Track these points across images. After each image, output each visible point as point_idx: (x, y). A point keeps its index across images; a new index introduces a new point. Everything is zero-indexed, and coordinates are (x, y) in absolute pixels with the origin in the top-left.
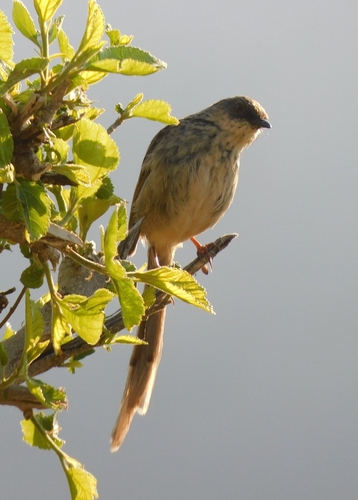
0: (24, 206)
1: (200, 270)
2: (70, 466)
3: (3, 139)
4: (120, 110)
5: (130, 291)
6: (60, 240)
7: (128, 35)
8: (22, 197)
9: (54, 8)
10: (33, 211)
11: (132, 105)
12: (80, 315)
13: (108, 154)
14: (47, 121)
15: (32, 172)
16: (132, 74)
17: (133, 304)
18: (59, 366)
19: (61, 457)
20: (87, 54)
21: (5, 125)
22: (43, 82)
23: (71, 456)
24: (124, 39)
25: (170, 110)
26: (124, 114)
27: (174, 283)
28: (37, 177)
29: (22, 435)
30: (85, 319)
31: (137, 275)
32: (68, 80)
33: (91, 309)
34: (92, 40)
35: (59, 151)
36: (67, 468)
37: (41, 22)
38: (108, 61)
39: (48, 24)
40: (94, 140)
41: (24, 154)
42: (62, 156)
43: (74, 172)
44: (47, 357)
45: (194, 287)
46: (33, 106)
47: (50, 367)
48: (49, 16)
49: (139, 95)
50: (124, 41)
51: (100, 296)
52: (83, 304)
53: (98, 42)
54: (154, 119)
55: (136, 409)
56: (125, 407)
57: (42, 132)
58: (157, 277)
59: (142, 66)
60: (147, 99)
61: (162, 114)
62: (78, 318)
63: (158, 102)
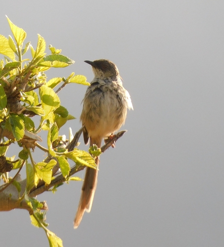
0: (13, 126)
1: (111, 146)
2: (50, 235)
3: (2, 97)
4: (64, 80)
5: (63, 161)
6: (32, 139)
7: (59, 49)
8: (11, 122)
9: (23, 40)
10: (17, 128)
11: (70, 78)
12: (43, 171)
13: (55, 100)
14: (22, 88)
15: (17, 111)
16: (58, 67)
17: (65, 166)
18: (47, 190)
19: (46, 231)
20: (37, 59)
21: (3, 91)
22: (20, 72)
23: (51, 231)
24: (58, 51)
25: (86, 79)
26: (66, 82)
27: (79, 157)
28: (20, 113)
29: (31, 222)
30: (45, 173)
31: (64, 154)
32: (30, 71)
33: (47, 168)
34: (40, 53)
35: (30, 101)
36: (49, 236)
37: (18, 46)
38: (46, 62)
39: (21, 46)
40: (48, 94)
41: (14, 103)
42: (32, 103)
43: (37, 110)
44: (42, 187)
45: (90, 159)
46: (15, 82)
47: (44, 191)
48: (21, 43)
49: (73, 73)
50: (57, 52)
51: (51, 163)
52: (45, 167)
53: (43, 53)
54: (80, 83)
55: (85, 210)
56: (80, 208)
57: (19, 93)
58: (72, 155)
59: (62, 64)
60: (76, 75)
61: (83, 81)
62: (42, 173)
63: (81, 76)
